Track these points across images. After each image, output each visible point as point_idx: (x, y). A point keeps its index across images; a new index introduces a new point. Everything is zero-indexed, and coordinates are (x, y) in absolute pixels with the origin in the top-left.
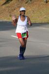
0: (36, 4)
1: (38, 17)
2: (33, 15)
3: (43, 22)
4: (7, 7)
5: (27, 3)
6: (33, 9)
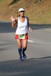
2: (42, 15)
4: (15, 7)
6: (43, 10)
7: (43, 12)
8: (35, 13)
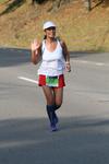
0: (68, 13)
1: (75, 40)
3: (84, 49)
5: (49, 10)
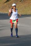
0: (27, 2)
7: (25, 7)
8: (20, 8)
